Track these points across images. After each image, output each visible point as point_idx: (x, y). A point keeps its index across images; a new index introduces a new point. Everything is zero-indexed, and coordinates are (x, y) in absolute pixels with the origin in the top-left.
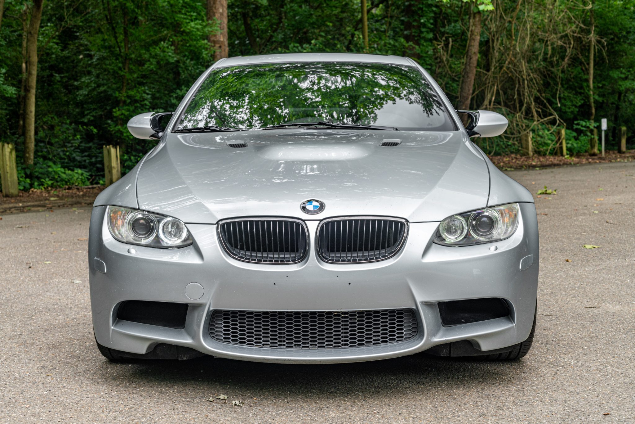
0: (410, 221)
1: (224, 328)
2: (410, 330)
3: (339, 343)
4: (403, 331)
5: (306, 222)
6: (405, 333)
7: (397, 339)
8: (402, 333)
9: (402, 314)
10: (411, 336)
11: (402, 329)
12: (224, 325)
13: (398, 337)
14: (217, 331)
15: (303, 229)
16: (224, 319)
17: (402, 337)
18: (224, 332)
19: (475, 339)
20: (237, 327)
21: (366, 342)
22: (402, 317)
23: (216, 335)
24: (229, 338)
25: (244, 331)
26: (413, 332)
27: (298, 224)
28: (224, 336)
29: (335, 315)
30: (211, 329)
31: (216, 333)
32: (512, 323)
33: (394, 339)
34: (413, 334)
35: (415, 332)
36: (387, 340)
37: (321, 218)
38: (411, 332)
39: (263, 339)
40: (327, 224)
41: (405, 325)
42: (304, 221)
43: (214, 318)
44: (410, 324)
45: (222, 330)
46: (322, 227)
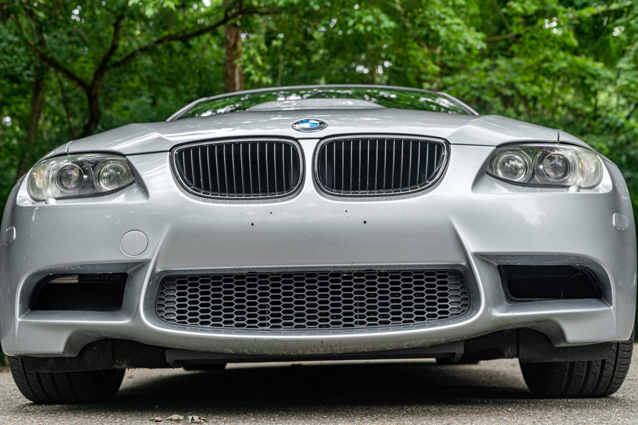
0: (451, 142)
1: (177, 303)
2: (459, 303)
3: (352, 320)
4: (447, 304)
5: (299, 141)
6: (450, 306)
7: (439, 316)
8: (447, 307)
9: (446, 277)
10: (460, 312)
11: (446, 301)
12: (177, 297)
13: (440, 313)
14: (167, 308)
15: (295, 151)
16: (179, 288)
17: (447, 313)
18: (177, 309)
19: (556, 319)
20: (198, 299)
21: (393, 319)
22: (446, 283)
23: (167, 314)
24: (186, 318)
25: (208, 305)
26: (463, 305)
27: (288, 146)
28: (177, 315)
29: (344, 278)
30: (159, 305)
31: (166, 312)
32: (609, 306)
33: (435, 316)
34: (463, 309)
35: (466, 305)
36: (425, 316)
37: (322, 136)
38: (460, 306)
39: (235, 316)
40: (330, 144)
41: (450, 294)
42: (296, 140)
43: (163, 288)
44: (459, 294)
45: (175, 306)
46: (323, 148)
